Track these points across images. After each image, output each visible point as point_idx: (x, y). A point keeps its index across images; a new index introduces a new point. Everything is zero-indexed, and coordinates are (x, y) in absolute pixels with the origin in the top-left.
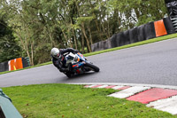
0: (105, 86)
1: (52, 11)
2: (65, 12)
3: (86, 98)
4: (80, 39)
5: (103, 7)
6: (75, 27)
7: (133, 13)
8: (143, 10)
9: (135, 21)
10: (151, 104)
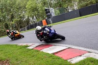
0: (25, 44)
1: (4, 17)
2: (9, 17)
3: (18, 49)
4: (15, 27)
5: (23, 15)
6: (13, 23)
7: (35, 17)
8: (38, 16)
9: (36, 20)
10: (42, 50)
